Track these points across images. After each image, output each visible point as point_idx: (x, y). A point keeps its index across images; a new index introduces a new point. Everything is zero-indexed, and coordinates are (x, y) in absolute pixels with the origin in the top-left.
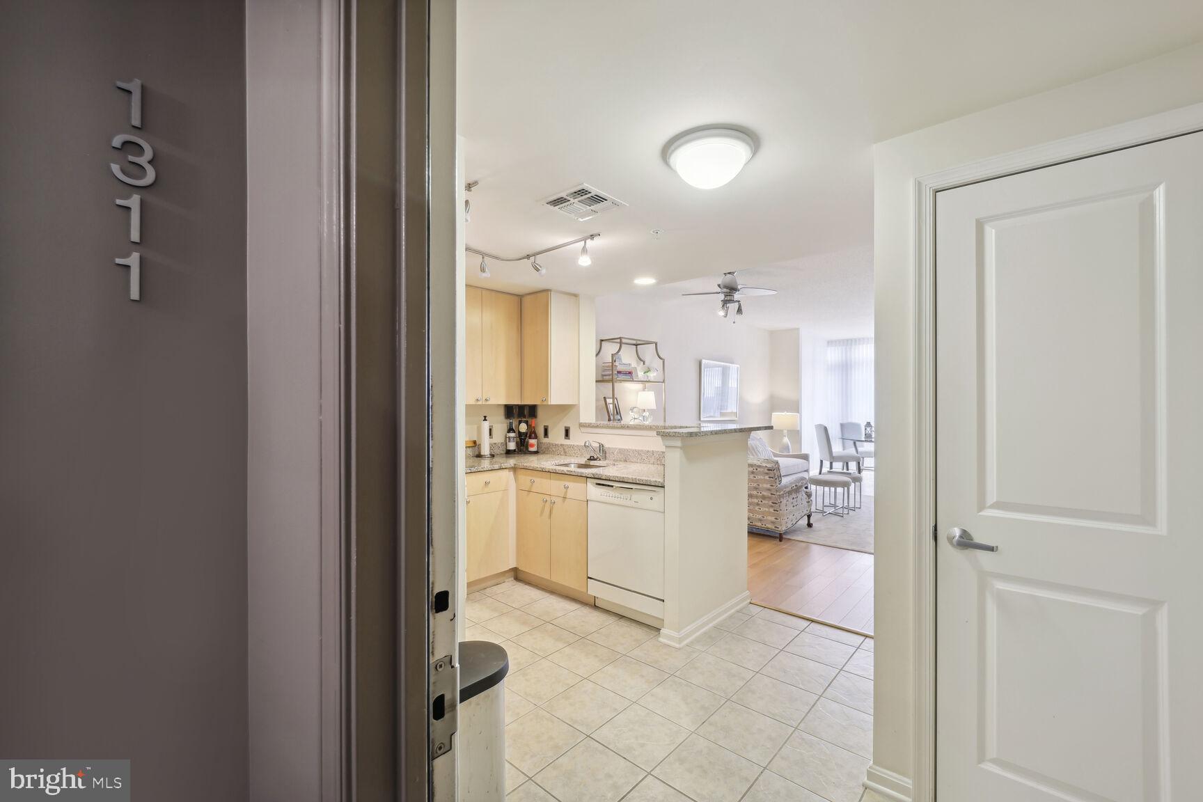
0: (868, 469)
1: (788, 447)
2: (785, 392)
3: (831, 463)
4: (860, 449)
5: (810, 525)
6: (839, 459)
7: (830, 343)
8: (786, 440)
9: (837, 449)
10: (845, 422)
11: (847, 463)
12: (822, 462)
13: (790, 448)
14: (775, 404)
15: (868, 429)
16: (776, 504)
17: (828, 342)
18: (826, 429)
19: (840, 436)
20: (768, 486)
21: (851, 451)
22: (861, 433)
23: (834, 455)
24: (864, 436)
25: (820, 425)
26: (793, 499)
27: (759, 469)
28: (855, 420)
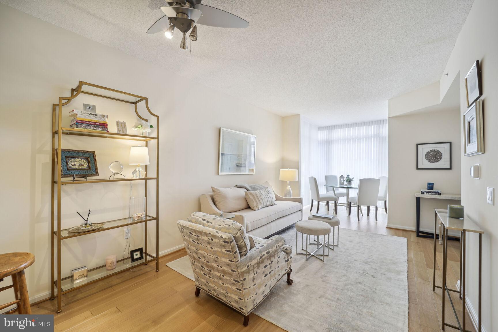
0: (342, 204)
1: (290, 192)
2: (291, 156)
3: (319, 202)
4: (336, 192)
5: (289, 282)
6: (323, 199)
7: (320, 128)
8: (289, 188)
9: (323, 192)
10: (328, 175)
11: (328, 203)
12: (312, 201)
13: (291, 193)
14: (284, 164)
15: (342, 179)
16: (238, 282)
17: (319, 128)
18: (315, 180)
19: (325, 184)
20: (227, 261)
21: (331, 194)
22: (337, 183)
23: (320, 196)
24: (339, 184)
25: (312, 177)
26: (266, 266)
27: (214, 240)
28: (333, 174)
